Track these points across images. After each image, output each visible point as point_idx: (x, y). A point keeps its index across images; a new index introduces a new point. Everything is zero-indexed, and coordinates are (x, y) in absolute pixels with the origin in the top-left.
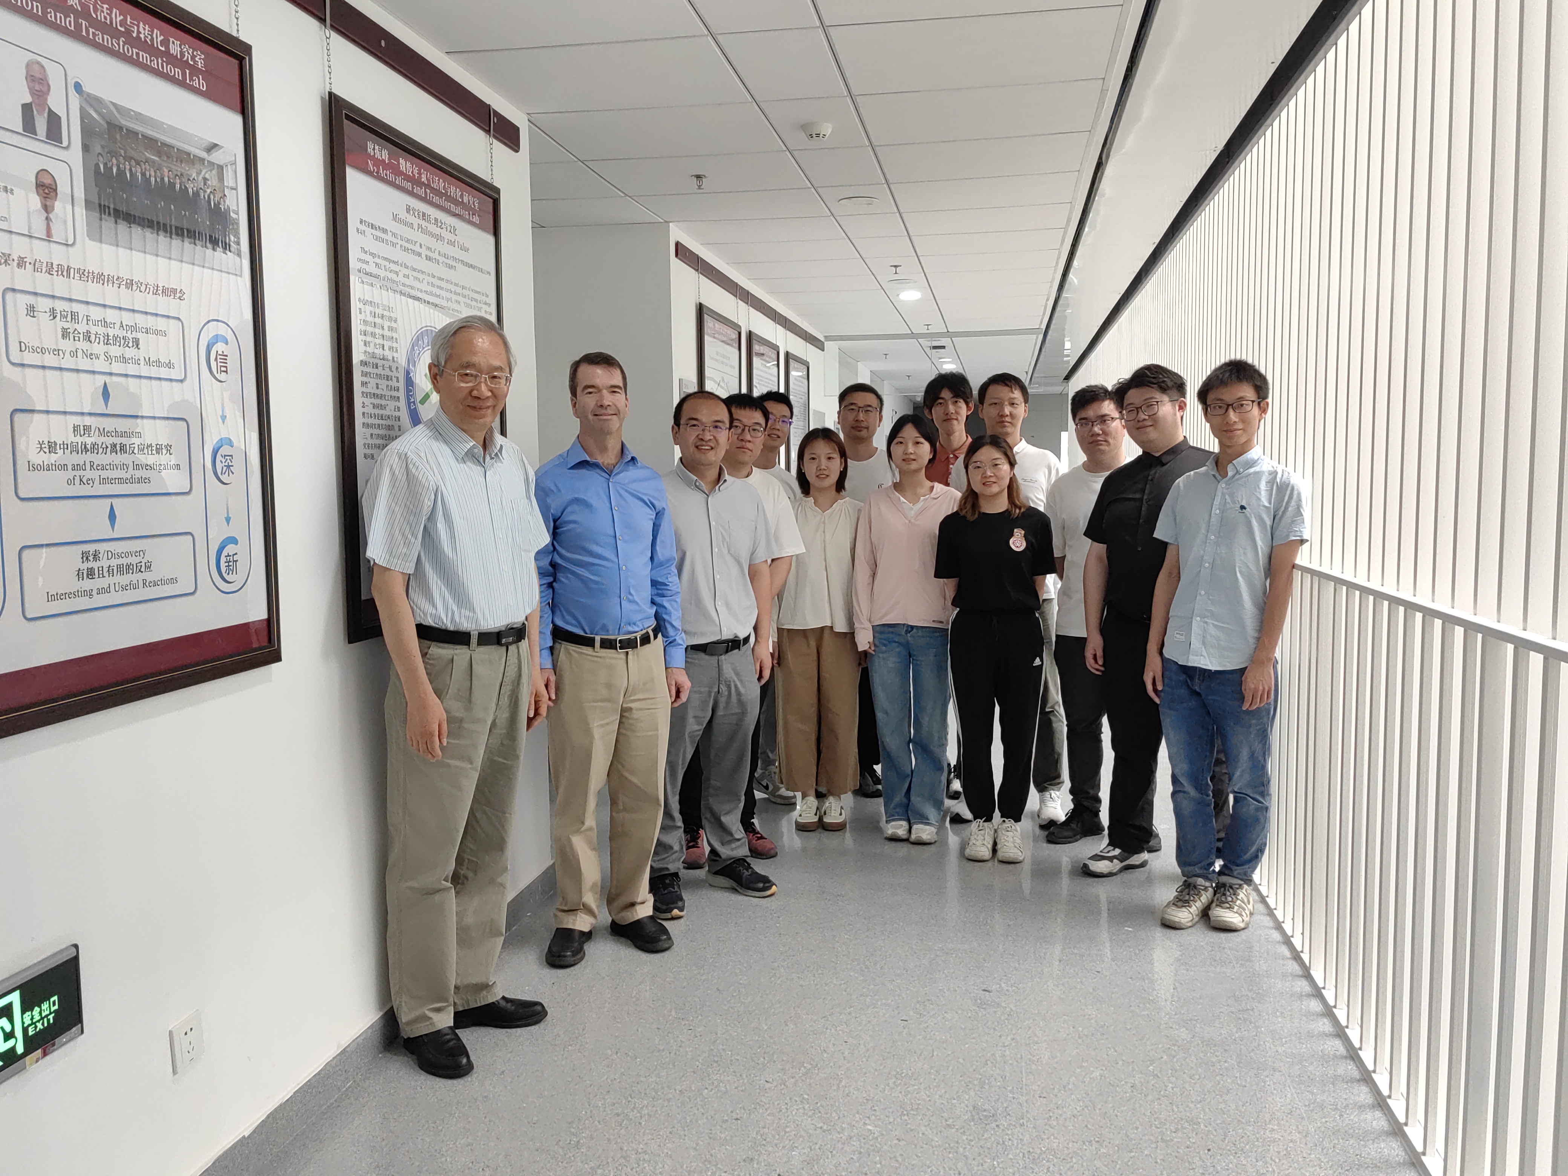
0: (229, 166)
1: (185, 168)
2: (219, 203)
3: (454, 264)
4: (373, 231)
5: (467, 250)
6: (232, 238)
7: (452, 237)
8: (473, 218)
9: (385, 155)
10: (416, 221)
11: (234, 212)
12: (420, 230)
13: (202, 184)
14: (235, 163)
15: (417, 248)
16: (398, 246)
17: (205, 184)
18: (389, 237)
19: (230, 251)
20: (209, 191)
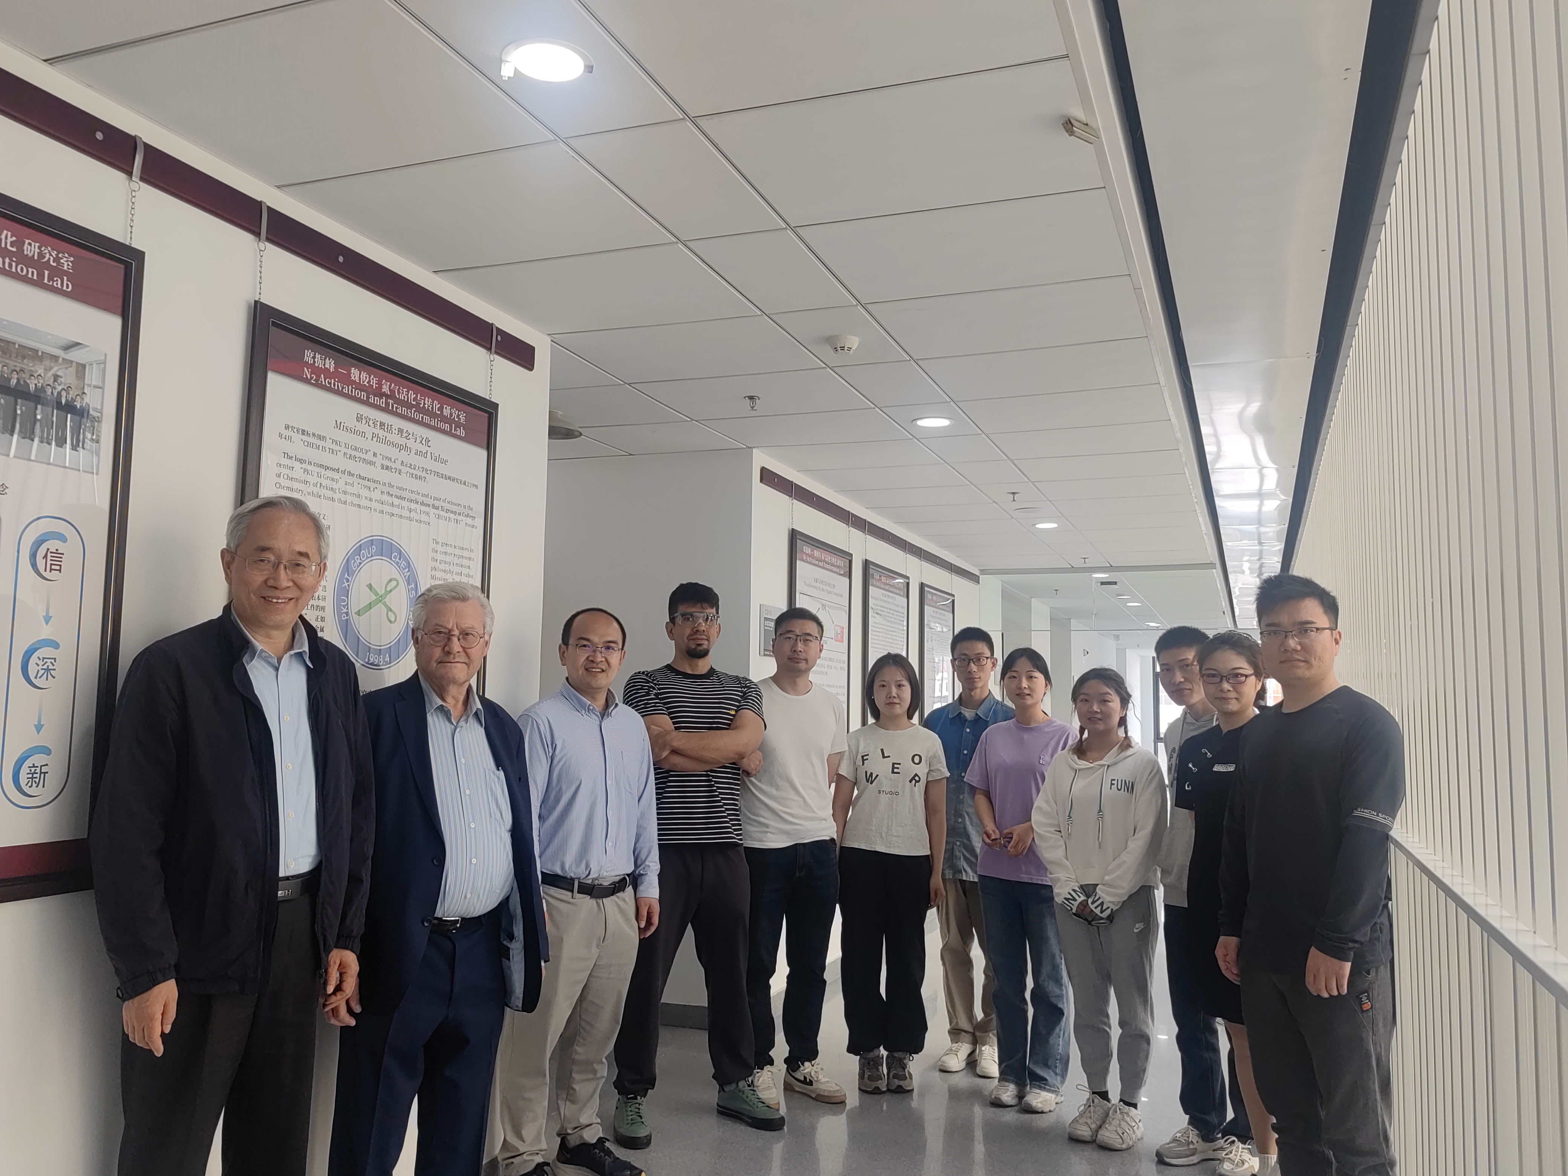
0: (95, 366)
1: (28, 365)
2: (74, 400)
3: (424, 474)
4: (305, 438)
5: (445, 462)
6: (89, 436)
7: (424, 448)
8: (455, 430)
9: (330, 364)
10: (369, 431)
11: (95, 410)
12: (375, 439)
13: (52, 380)
14: (105, 363)
15: (369, 457)
16: (341, 454)
17: (55, 381)
18: (328, 444)
19: (83, 448)
20: (59, 388)
